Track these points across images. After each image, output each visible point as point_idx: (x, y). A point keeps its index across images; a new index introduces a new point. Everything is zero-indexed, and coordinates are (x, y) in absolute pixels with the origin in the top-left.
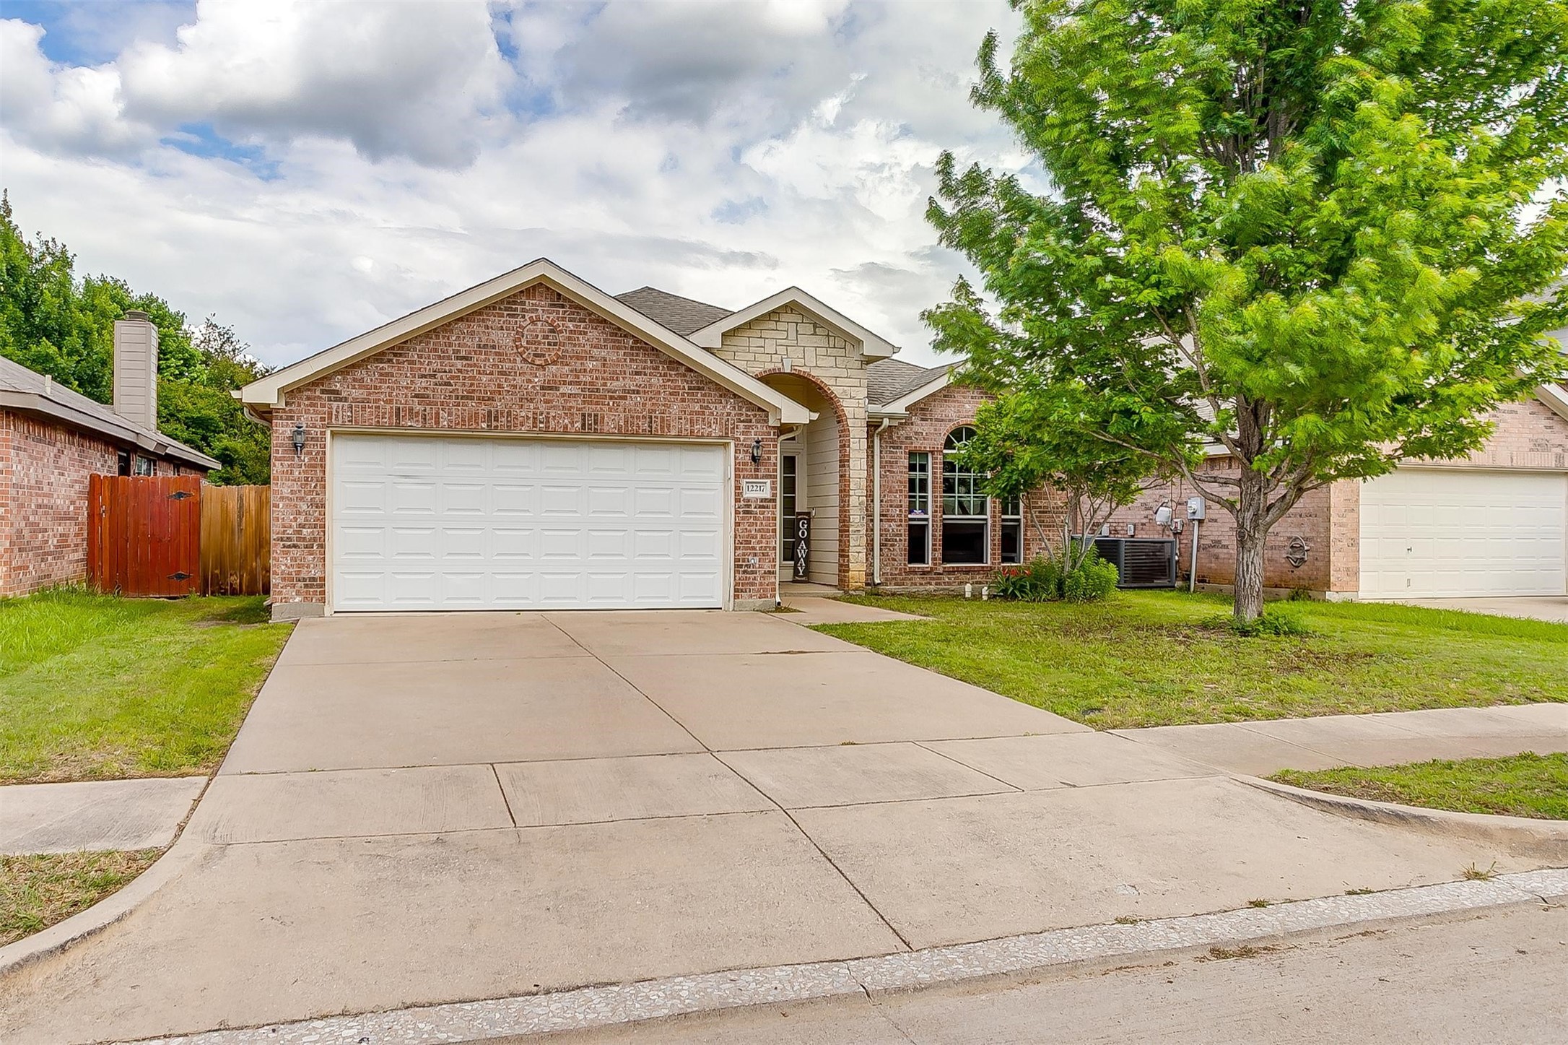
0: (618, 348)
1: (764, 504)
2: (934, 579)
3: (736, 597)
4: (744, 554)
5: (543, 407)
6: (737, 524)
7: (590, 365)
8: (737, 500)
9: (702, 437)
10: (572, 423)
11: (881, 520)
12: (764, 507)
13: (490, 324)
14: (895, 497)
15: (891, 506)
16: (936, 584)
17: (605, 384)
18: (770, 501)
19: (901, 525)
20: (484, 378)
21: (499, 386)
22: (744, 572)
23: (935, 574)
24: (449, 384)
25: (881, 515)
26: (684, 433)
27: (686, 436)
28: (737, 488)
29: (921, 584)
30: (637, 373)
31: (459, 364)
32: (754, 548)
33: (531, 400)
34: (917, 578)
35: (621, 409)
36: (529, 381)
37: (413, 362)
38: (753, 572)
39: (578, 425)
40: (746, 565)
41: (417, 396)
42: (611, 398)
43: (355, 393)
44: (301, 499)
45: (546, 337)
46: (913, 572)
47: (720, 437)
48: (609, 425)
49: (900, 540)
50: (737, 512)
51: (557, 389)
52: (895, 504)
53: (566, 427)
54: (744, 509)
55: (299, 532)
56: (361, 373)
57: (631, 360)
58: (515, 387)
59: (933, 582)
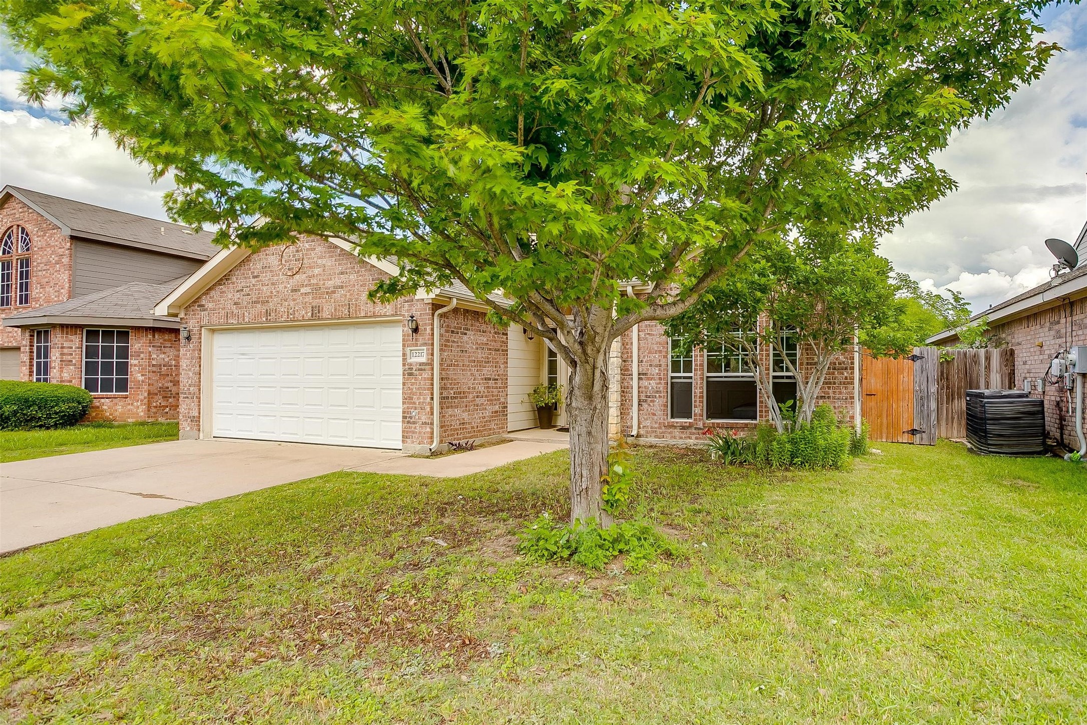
0: (332, 257)
1: (422, 367)
2: (694, 434)
3: (403, 441)
4: (408, 408)
5: (292, 304)
6: (404, 384)
7: (317, 271)
8: (404, 365)
9: (381, 316)
10: (307, 313)
12: (421, 370)
13: (267, 252)
17: (324, 284)
18: (426, 364)
20: (265, 288)
21: (271, 292)
22: (408, 422)
24: (248, 295)
26: (369, 314)
27: (370, 317)
28: (404, 355)
30: (342, 273)
31: (254, 281)
32: (414, 403)
33: (286, 300)
35: (333, 300)
36: (286, 287)
37: (233, 283)
38: (414, 423)
39: (310, 314)
40: (410, 417)
41: (235, 304)
42: (327, 293)
43: (210, 305)
44: (190, 370)
45: (294, 256)
46: (673, 426)
47: (393, 315)
48: (326, 314)
50: (404, 374)
51: (299, 290)
53: (303, 316)
54: (409, 372)
55: (189, 389)
56: (212, 293)
57: (339, 264)
58: (278, 292)
59: (693, 437)
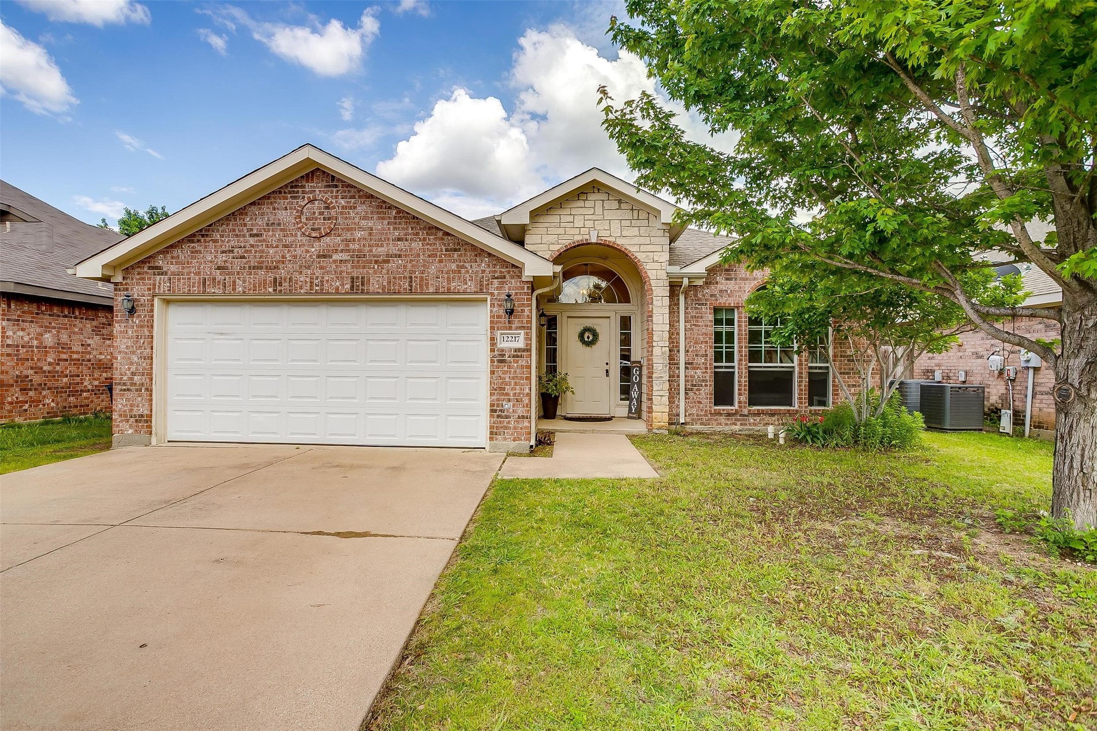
0: (383, 218)
1: (518, 354)
2: (739, 420)
3: (491, 439)
4: (498, 400)
5: (318, 272)
6: (492, 372)
7: (358, 234)
8: (492, 350)
9: (459, 293)
10: (343, 285)
11: (686, 368)
12: (518, 356)
13: (276, 205)
14: (701, 347)
15: (697, 355)
16: (741, 424)
17: (371, 251)
18: (524, 350)
19: (706, 372)
20: (271, 251)
21: (283, 257)
22: (498, 416)
23: (741, 415)
24: (243, 257)
25: (686, 363)
26: (441, 290)
27: (443, 293)
28: (492, 339)
29: (726, 424)
30: (399, 240)
31: (252, 241)
32: (507, 394)
33: (309, 267)
34: (722, 419)
35: (384, 271)
36: (307, 251)
37: (215, 241)
38: (507, 417)
39: (348, 286)
40: (501, 411)
41: (219, 268)
42: (376, 262)
43: (173, 268)
44: (133, 353)
46: (719, 413)
47: (476, 293)
48: (374, 285)
49: (706, 385)
50: (492, 361)
51: (331, 257)
52: (700, 353)
53: (337, 289)
54: (499, 359)
55: (132, 379)
56: (177, 252)
57: (395, 229)
58: (295, 257)
59: (738, 423)
